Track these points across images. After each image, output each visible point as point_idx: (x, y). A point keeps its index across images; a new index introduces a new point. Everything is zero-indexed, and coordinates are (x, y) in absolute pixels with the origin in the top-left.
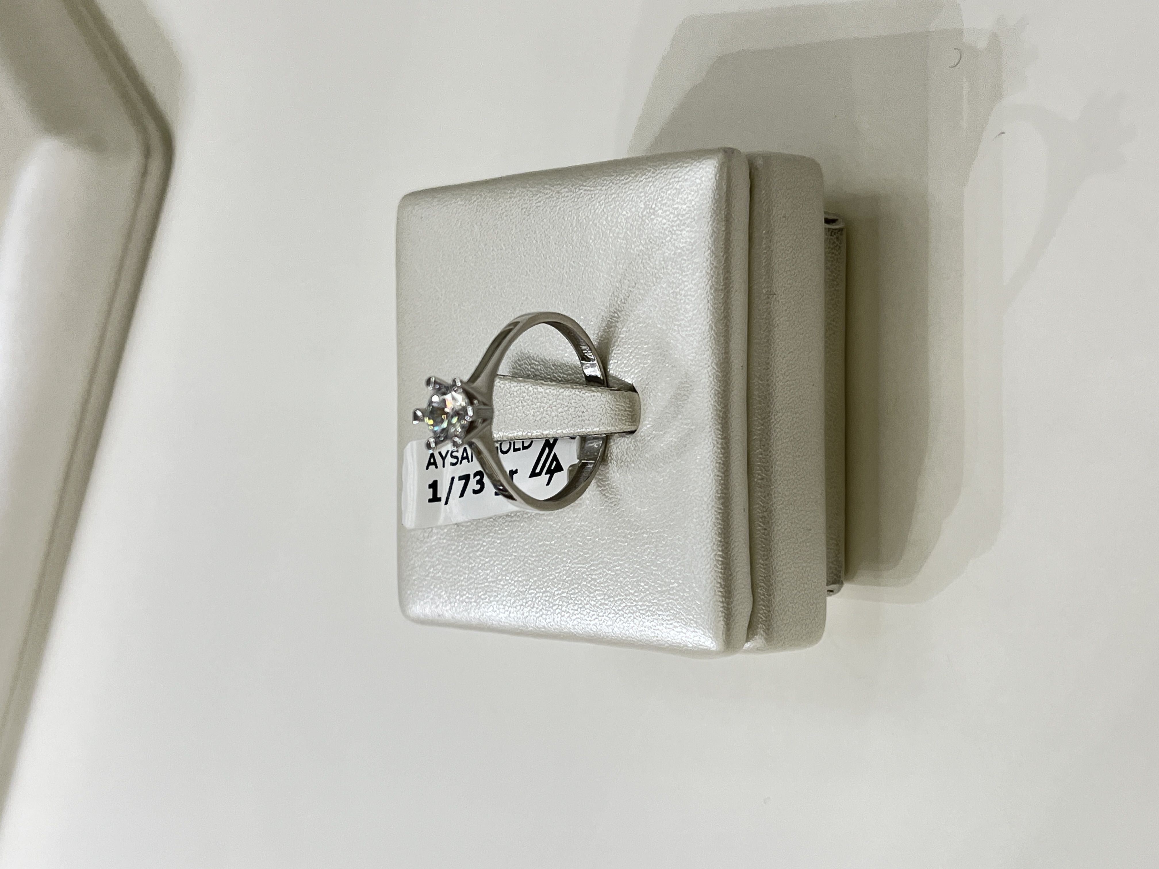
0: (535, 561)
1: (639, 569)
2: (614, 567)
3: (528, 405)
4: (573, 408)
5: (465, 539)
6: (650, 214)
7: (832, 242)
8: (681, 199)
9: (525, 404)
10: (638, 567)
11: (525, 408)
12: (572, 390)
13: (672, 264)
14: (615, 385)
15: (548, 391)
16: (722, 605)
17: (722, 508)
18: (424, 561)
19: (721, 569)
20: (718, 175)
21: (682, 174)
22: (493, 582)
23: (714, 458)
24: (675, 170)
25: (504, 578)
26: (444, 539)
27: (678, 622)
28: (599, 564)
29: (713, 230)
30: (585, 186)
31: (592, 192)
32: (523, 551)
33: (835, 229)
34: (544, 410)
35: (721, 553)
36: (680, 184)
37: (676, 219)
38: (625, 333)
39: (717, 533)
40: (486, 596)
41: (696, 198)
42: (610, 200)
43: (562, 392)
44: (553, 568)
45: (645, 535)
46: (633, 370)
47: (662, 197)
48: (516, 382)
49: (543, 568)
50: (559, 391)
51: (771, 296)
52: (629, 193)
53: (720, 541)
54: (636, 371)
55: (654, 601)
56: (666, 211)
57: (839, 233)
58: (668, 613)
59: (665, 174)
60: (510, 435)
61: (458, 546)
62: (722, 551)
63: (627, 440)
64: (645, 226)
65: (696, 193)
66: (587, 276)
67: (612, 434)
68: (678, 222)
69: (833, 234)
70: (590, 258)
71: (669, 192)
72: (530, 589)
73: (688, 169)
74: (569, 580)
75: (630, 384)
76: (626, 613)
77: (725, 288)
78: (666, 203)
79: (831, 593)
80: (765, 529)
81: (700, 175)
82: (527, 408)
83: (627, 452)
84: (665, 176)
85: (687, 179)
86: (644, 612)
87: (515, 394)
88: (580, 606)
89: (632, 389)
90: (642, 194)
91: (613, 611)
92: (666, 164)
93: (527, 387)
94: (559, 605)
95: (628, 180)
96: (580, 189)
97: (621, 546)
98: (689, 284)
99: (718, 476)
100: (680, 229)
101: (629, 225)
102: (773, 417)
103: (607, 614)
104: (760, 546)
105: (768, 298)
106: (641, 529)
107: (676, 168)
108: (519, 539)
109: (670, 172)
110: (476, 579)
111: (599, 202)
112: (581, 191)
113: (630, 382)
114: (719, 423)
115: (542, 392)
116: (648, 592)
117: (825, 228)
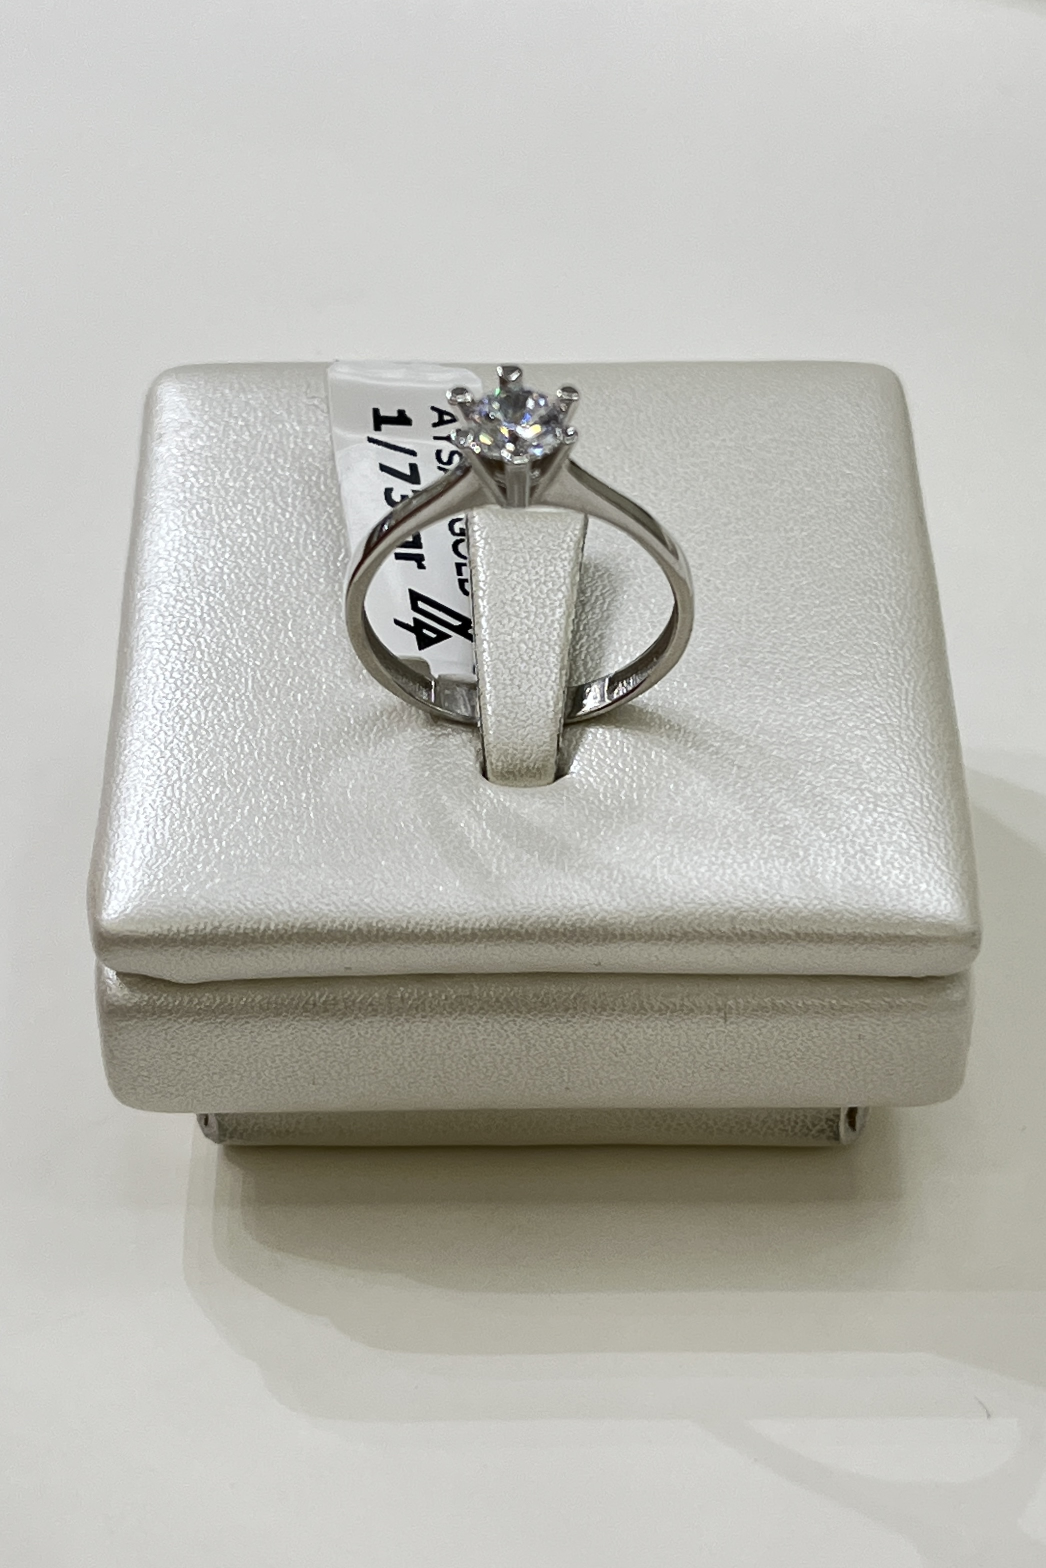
0: (258, 604)
1: (245, 784)
2: (248, 741)
3: (532, 592)
4: (526, 670)
5: (295, 482)
6: (864, 803)
7: (816, 1123)
8: (892, 857)
9: (534, 586)
10: (248, 783)
11: (526, 585)
12: (559, 667)
13: (778, 841)
14: (566, 743)
15: (556, 626)
16: (182, 929)
17: (352, 931)
18: (255, 410)
19: (245, 929)
20: (934, 921)
21: (936, 859)
22: (220, 530)
23: (439, 915)
24: (942, 845)
25: (228, 549)
26: (296, 443)
27: (151, 853)
28: (253, 716)
29: (837, 913)
30: (915, 690)
31: (904, 702)
32: (274, 582)
33: (838, 1127)
34: (522, 619)
35: (272, 927)
36: (919, 855)
37: (858, 848)
38: (658, 760)
39: (308, 922)
40: (196, 519)
41: (894, 882)
42: (891, 734)
43: (554, 649)
44: (246, 636)
45: (304, 795)
46: (594, 775)
47: (895, 824)
48: (572, 569)
49: (245, 618)
50: (556, 644)
51: (722, 1015)
52: (903, 766)
53: (293, 927)
54: (591, 780)
55: (188, 812)
56: (870, 830)
57: (832, 1135)
58: (167, 836)
59: (935, 829)
60: (478, 560)
61: (283, 469)
62: (277, 931)
63: (471, 764)
64: (845, 794)
65: (901, 883)
66: (757, 694)
67: (482, 738)
68: (852, 852)
69: (831, 1123)
70: (788, 699)
71: (904, 836)
72: (209, 594)
73: (944, 868)
74: (224, 663)
75: (569, 769)
76: (166, 762)
77: (737, 935)
78: (885, 831)
79: (203, 1122)
80: (314, 1005)
81: (935, 889)
82: (527, 589)
83: (449, 763)
84: (932, 829)
85: (927, 868)
86: (169, 794)
87: (551, 569)
88: (179, 683)
89: (560, 773)
90: (901, 791)
91: (169, 739)
92: (953, 831)
93: (564, 589)
94: (179, 645)
95: (925, 765)
96: (909, 681)
97: (285, 755)
98: (744, 872)
99: (409, 922)
100: (840, 856)
101: (847, 767)
102: (511, 1019)
103: (165, 728)
104: (285, 996)
105: (719, 1010)
106: (314, 789)
107: (945, 848)
108: (296, 575)
109: (939, 838)
110: (225, 500)
111: (886, 715)
112: (906, 684)
113: (572, 769)
114: (501, 924)
115: (554, 615)
116: (203, 800)
117: (839, 1110)
